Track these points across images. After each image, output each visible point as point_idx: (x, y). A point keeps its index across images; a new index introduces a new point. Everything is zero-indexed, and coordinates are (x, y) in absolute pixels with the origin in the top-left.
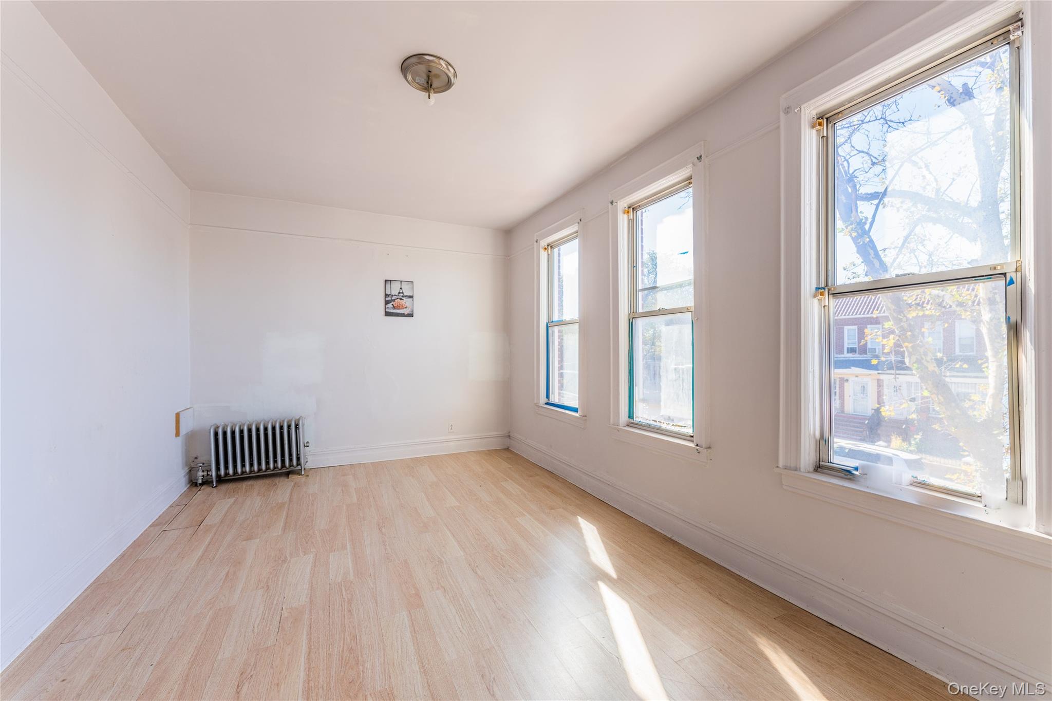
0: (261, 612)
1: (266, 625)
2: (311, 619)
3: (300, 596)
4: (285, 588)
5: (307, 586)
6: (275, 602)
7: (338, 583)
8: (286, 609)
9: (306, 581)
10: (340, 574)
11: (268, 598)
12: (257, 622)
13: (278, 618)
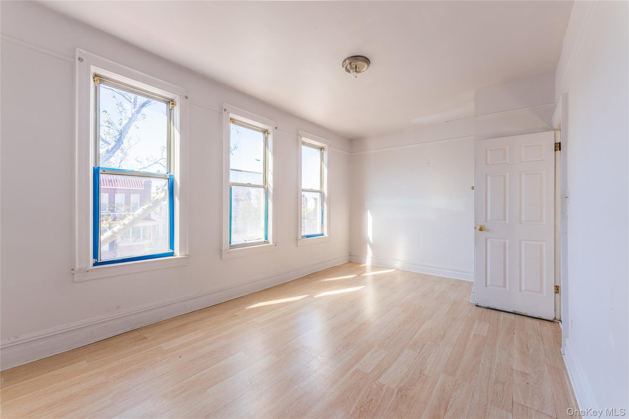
0: (429, 358)
1: (429, 350)
2: (409, 341)
3: (407, 354)
4: (412, 365)
5: (399, 358)
6: (420, 360)
7: (384, 349)
8: (417, 352)
9: (398, 362)
10: (379, 354)
11: (423, 364)
12: (432, 354)
13: (422, 350)
